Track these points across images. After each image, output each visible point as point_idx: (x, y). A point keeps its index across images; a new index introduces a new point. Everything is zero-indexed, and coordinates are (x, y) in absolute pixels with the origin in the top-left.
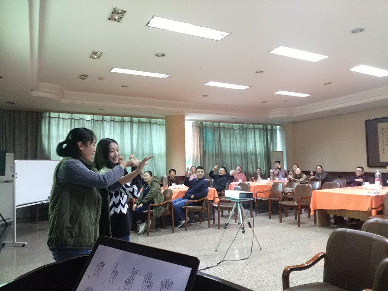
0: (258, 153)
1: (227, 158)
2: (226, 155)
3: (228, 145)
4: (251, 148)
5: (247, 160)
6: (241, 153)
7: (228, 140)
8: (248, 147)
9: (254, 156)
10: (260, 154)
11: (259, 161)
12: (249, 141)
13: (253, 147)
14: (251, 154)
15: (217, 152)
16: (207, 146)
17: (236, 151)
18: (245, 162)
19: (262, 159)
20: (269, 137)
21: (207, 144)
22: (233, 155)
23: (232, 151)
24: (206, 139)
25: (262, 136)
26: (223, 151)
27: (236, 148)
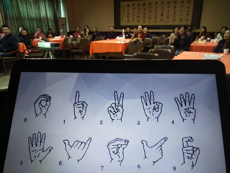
0: (49, 18)
1: (26, 21)
2: (25, 19)
3: (26, 11)
4: (43, 14)
5: (42, 24)
6: (37, 18)
7: (25, 6)
8: (41, 13)
9: (46, 21)
10: (50, 19)
11: (50, 24)
12: (42, 9)
13: (45, 13)
14: (44, 19)
15: (17, 16)
16: (7, 11)
17: (32, 16)
18: (40, 25)
19: (52, 23)
20: (55, 6)
21: (7, 9)
22: (30, 19)
23: (29, 16)
24: (5, 5)
25: (50, 5)
26: (22, 15)
27: (32, 14)
